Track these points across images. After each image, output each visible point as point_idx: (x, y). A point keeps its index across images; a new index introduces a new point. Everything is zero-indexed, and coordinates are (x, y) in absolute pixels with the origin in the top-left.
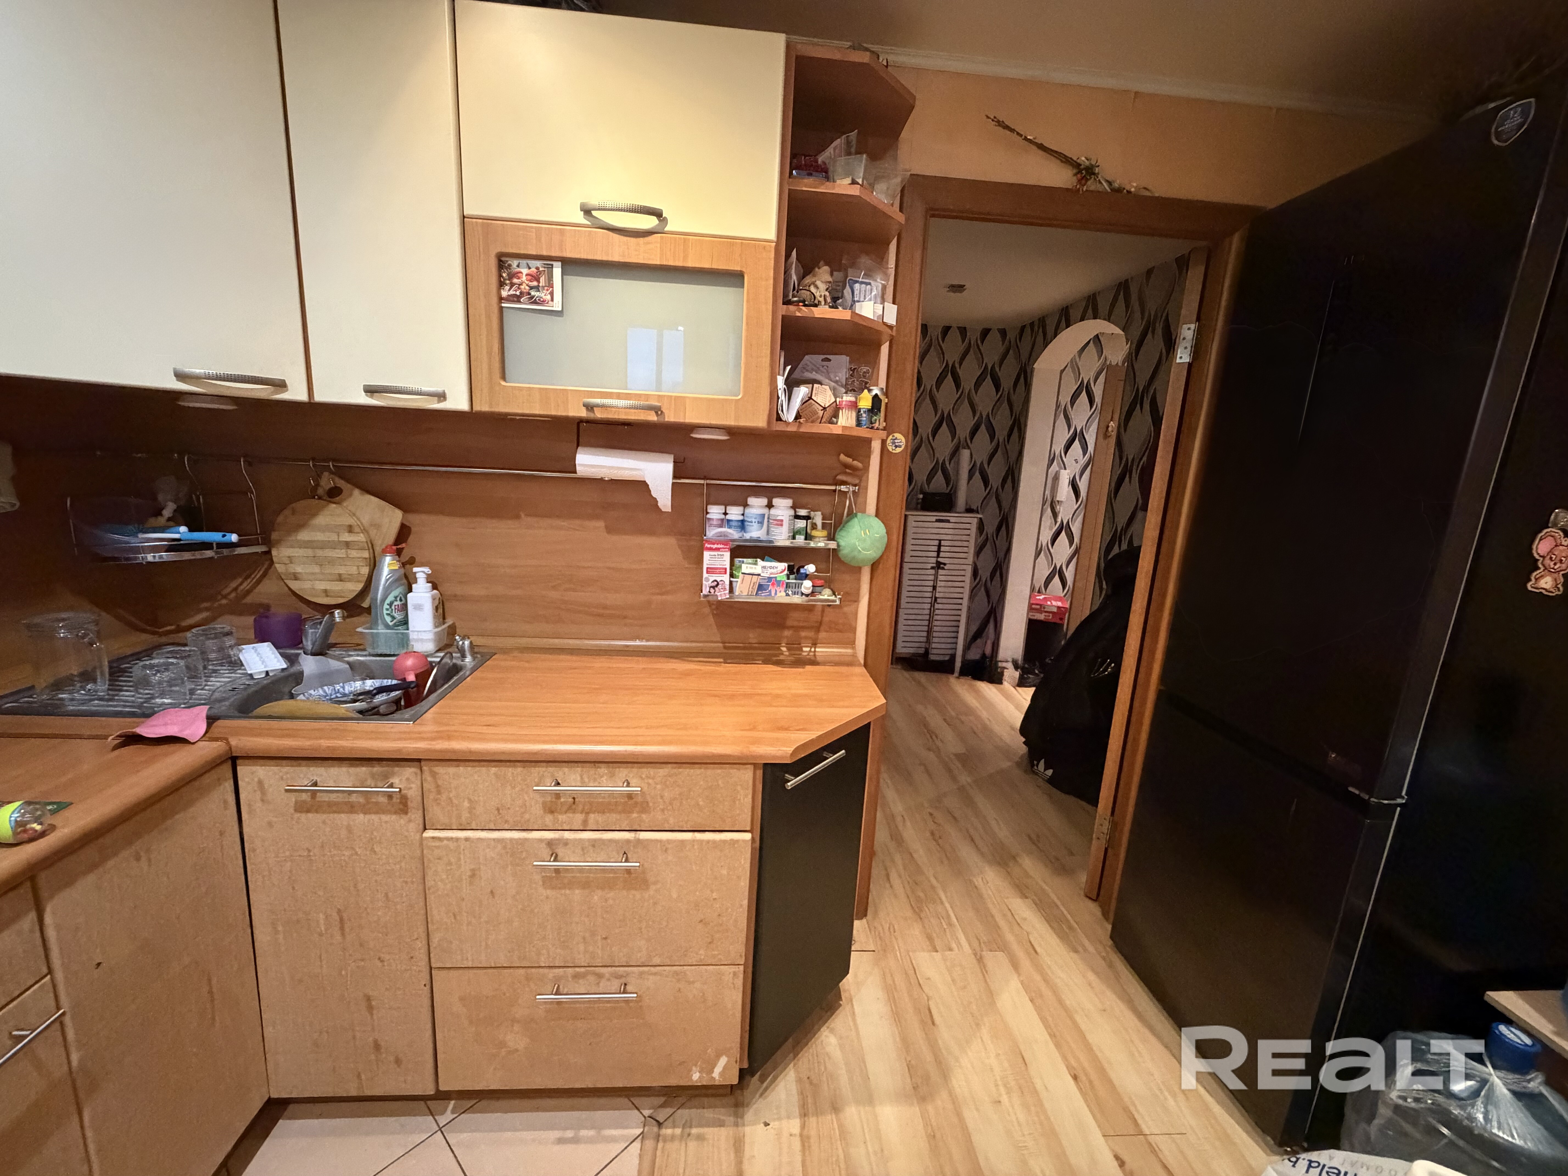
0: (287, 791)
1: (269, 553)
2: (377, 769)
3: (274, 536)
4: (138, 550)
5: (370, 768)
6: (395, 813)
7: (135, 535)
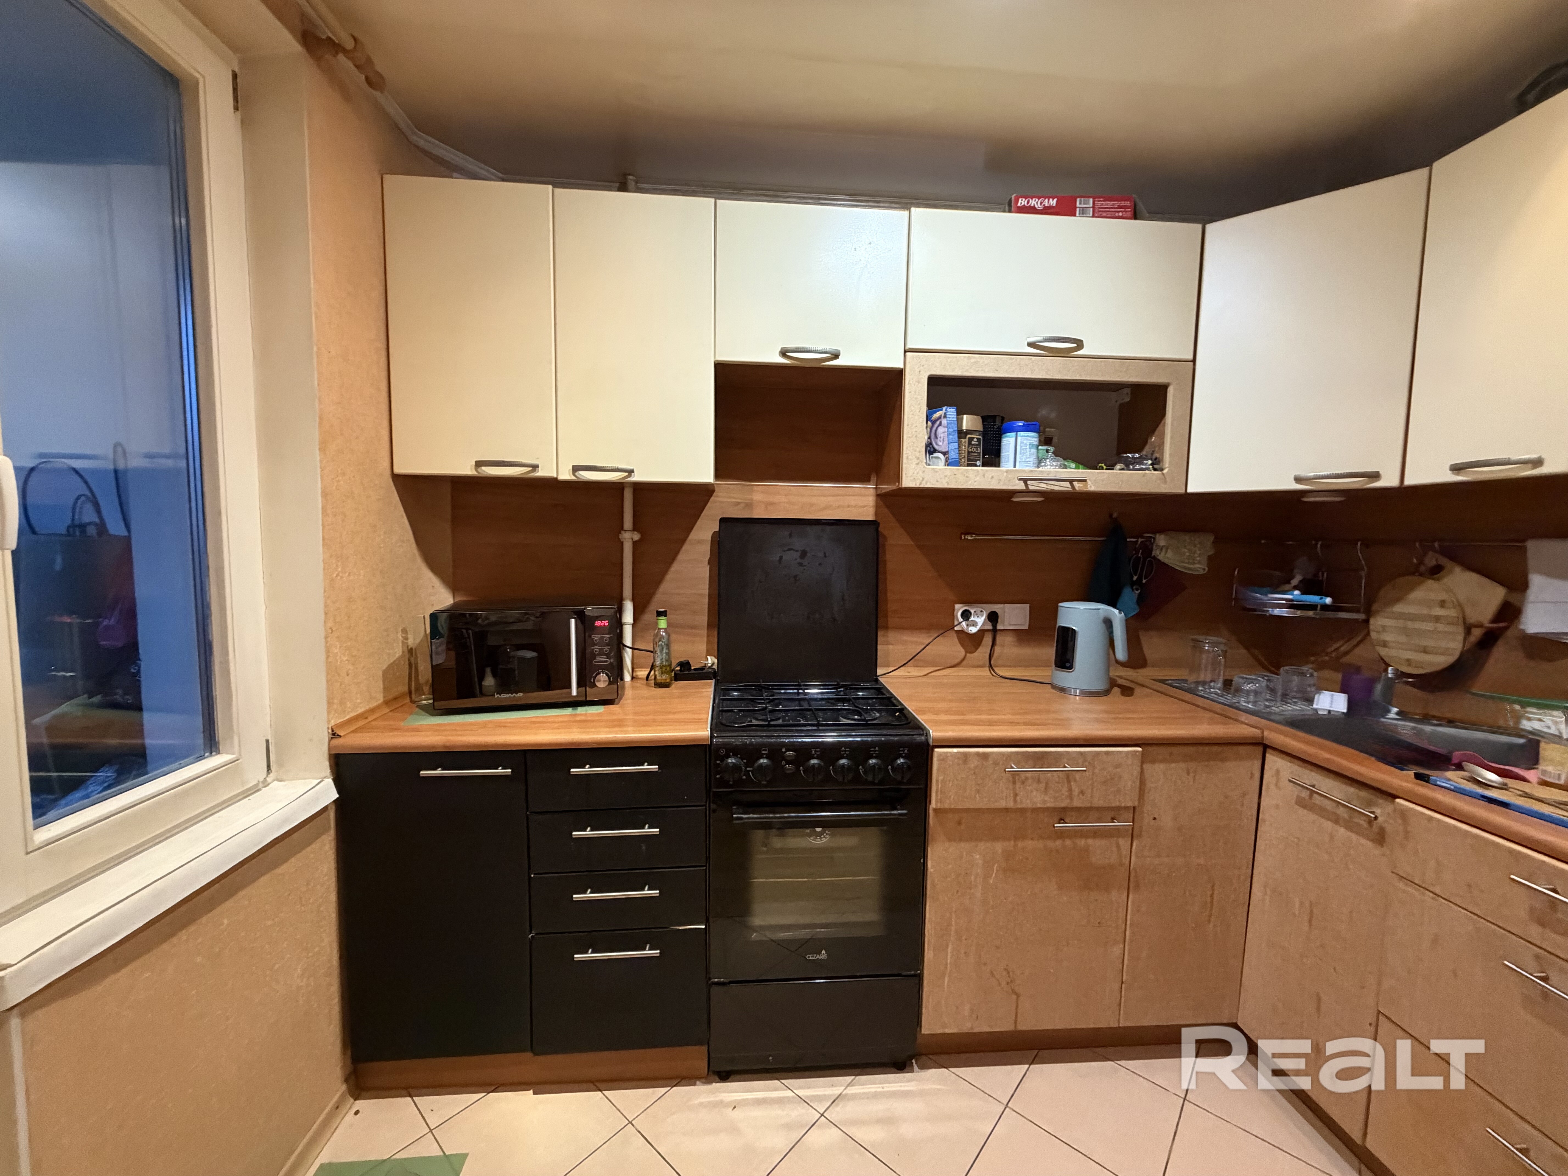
0: (1290, 781)
1: (1367, 622)
2: (1363, 794)
3: (1375, 607)
4: (1265, 605)
5: (1357, 790)
6: (1371, 840)
7: (1266, 595)
